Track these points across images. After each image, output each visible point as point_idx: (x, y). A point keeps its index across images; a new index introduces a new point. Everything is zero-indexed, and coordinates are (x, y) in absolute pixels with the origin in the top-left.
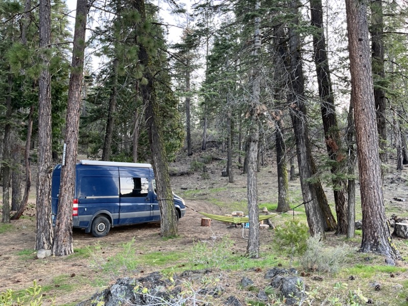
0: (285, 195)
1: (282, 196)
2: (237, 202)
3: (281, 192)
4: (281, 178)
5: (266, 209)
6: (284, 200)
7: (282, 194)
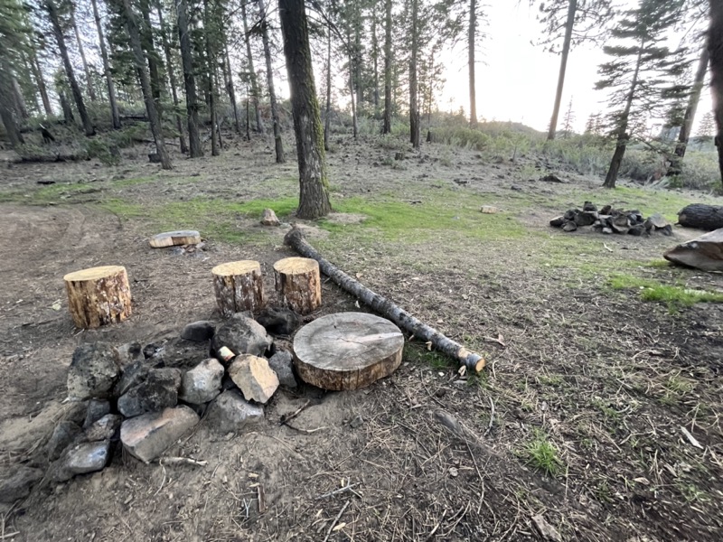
0: (320, 170)
1: (313, 175)
2: (180, 204)
3: (307, 162)
4: (306, 119)
5: (273, 213)
6: (319, 184)
7: (313, 168)
